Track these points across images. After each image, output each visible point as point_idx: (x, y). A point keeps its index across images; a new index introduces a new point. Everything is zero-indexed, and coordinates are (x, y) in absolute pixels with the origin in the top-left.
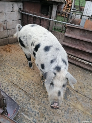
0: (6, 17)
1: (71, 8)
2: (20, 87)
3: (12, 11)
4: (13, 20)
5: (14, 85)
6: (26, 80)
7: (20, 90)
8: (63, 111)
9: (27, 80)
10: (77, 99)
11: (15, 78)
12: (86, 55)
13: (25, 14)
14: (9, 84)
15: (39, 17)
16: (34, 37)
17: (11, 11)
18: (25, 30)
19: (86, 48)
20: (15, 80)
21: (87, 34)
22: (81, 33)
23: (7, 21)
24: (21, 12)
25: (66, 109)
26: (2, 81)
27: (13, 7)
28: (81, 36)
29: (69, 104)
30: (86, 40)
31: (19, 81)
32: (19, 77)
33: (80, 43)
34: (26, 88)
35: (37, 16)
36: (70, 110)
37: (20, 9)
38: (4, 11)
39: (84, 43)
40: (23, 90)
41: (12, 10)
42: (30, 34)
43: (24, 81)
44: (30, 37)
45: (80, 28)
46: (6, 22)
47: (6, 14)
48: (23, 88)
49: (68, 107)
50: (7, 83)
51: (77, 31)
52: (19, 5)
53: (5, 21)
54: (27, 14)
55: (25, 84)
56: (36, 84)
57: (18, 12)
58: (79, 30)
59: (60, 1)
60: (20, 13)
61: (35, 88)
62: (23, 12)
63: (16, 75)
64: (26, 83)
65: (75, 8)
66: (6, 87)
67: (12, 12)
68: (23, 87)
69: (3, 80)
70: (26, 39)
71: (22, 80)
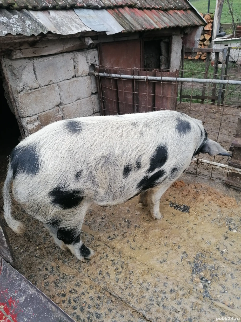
0: (62, 94)
1: (212, 34)
3: (73, 77)
4: (79, 99)
6: (146, 277)
11: (113, 276)
13: (109, 78)
14: (99, 298)
15: (149, 78)
17: (71, 77)
20: (113, 283)
23: (65, 103)
24: (96, 74)
26: (77, 288)
27: (74, 66)
31: (127, 282)
32: (122, 267)
34: (153, 310)
35: (142, 77)
37: (93, 66)
38: (54, 81)
41: (73, 74)
43: (141, 281)
46: (61, 107)
47: (61, 87)
48: (143, 312)
50: (92, 294)
52: (89, 57)
53: (58, 106)
54: (113, 75)
55: (147, 295)
56: (181, 293)
57: (89, 75)
59: (190, 23)
60: (93, 77)
61: (182, 306)
62: (103, 72)
63: (113, 263)
64: (147, 289)
66: (92, 310)
67: (75, 79)
68: (143, 306)
69: (78, 285)
71: (134, 278)
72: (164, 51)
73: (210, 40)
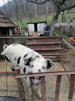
1: (20, 30)
2: (10, 90)
5: (4, 91)
7: (11, 92)
8: (48, 89)
9: (13, 83)
10: (51, 79)
12: (44, 53)
15: (5, 37)
16: (15, 53)
18: (9, 49)
19: (42, 48)
20: (3, 88)
21: (40, 40)
22: (37, 41)
25: (49, 87)
28: (37, 42)
29: (48, 84)
30: (41, 43)
32: (5, 84)
33: (38, 46)
34: (15, 89)
35: (3, 37)
36: (51, 87)
39: (40, 45)
40: (14, 91)
42: (12, 51)
43: (11, 85)
44: (12, 53)
45: (35, 38)
48: (13, 90)
49: (49, 86)
51: (34, 40)
58: (35, 39)
63: (2, 84)
65: (22, 29)
70: (10, 55)
71: (9, 85)
72: (7, 33)
73: (20, 31)
